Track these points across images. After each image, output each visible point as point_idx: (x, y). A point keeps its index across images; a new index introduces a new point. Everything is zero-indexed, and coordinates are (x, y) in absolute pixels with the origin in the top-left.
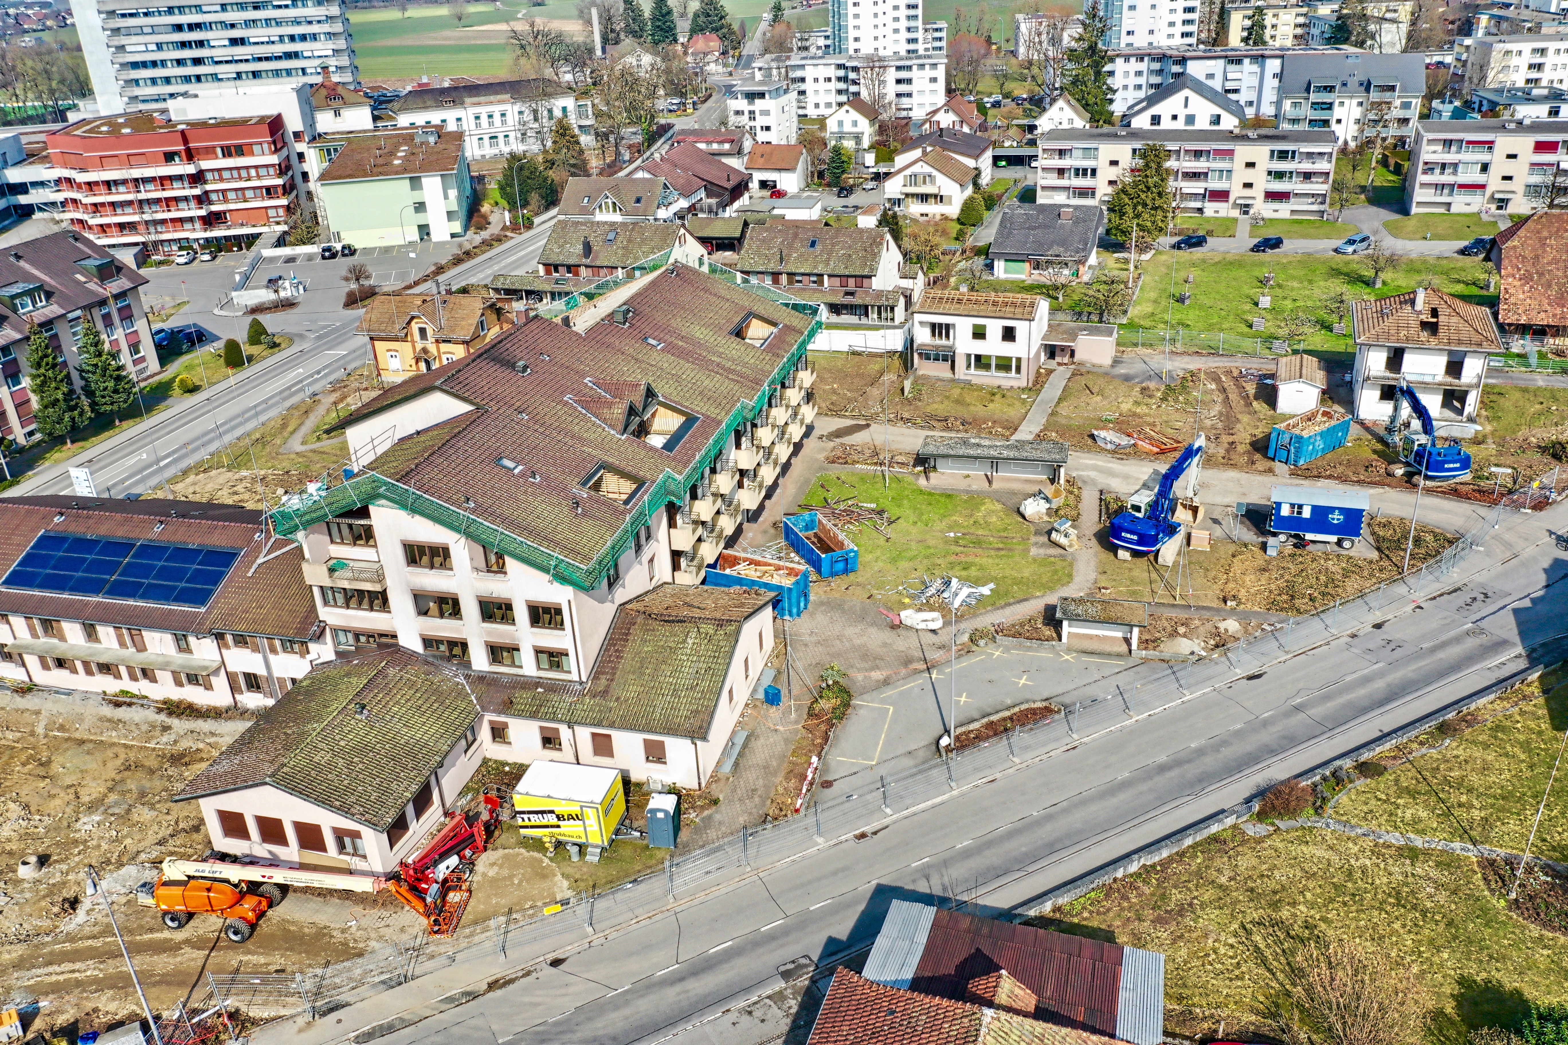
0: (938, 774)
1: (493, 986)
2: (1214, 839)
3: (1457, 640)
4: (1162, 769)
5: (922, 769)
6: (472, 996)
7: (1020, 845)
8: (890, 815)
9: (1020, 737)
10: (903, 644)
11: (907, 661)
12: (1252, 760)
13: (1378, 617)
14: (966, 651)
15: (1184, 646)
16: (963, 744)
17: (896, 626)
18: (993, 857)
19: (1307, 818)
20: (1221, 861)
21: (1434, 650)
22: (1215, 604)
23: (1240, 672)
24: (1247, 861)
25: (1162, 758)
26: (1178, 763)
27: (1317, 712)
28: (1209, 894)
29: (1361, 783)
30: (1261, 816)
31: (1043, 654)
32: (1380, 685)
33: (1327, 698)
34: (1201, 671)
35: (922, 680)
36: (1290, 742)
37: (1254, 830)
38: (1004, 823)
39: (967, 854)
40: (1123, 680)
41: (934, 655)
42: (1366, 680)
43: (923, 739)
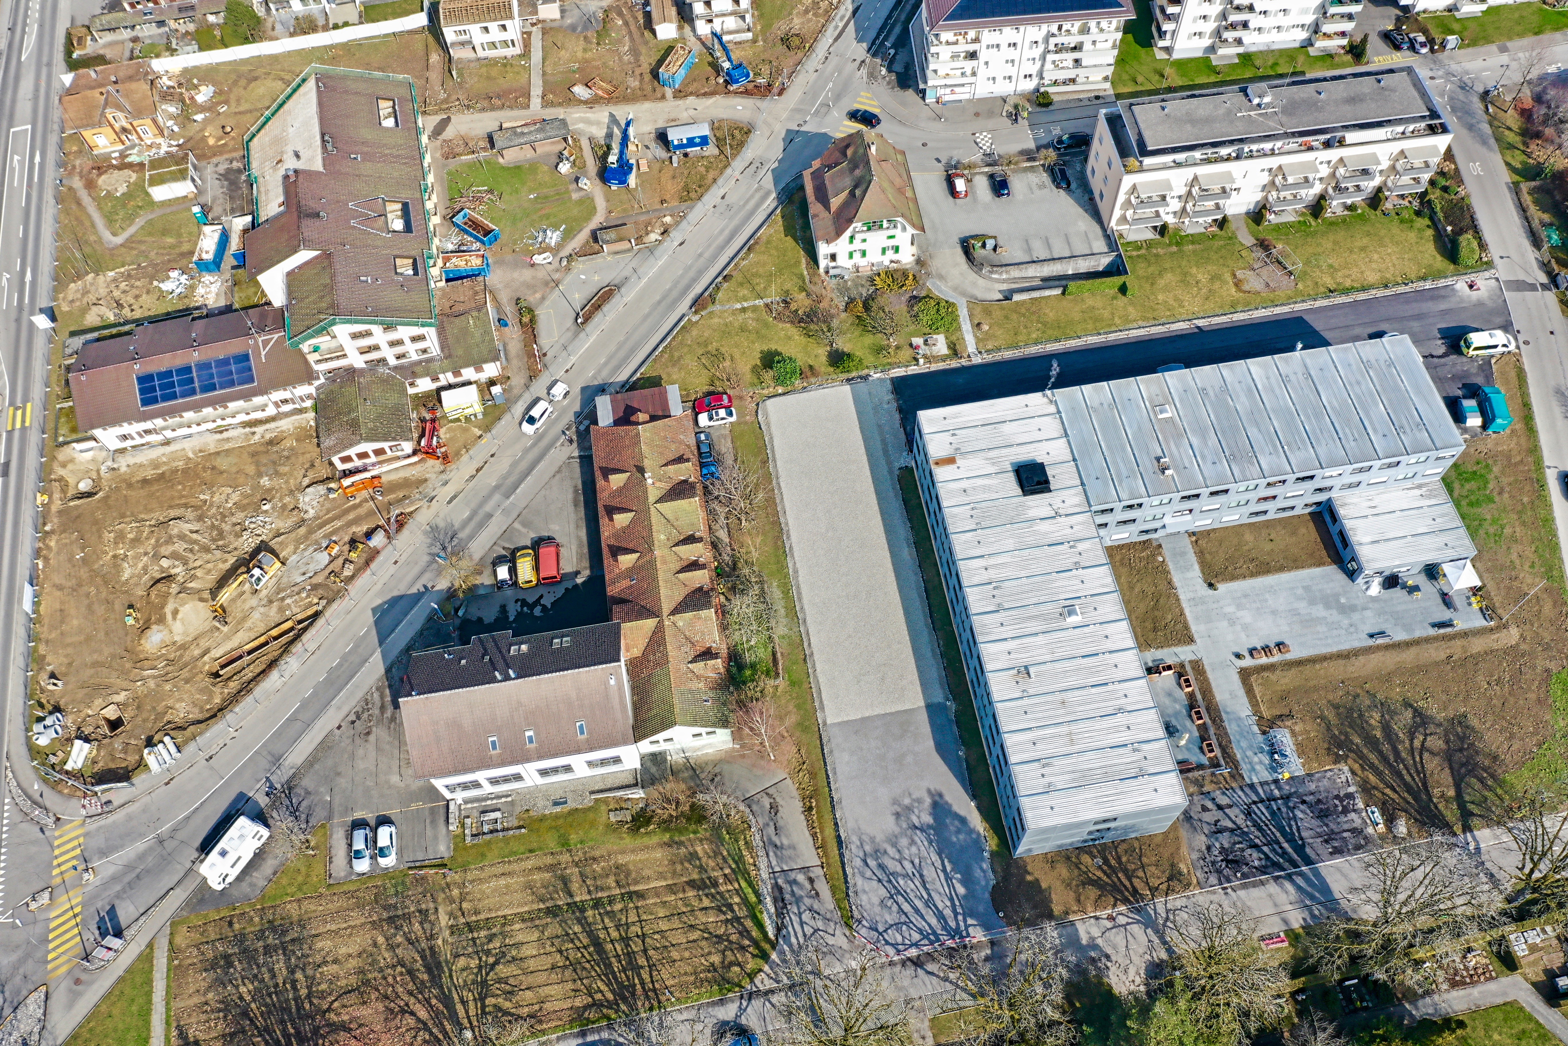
0: (582, 335)
1: (478, 471)
2: (683, 327)
3: (752, 196)
4: (659, 302)
5: (576, 335)
6: (473, 477)
7: (622, 354)
8: (573, 359)
9: (606, 308)
10: (541, 274)
11: (546, 284)
12: (688, 287)
13: (722, 192)
14: (568, 269)
15: (653, 237)
16: (587, 319)
17: (533, 265)
18: (614, 362)
19: (711, 308)
20: (687, 336)
21: (744, 205)
22: (658, 206)
23: (676, 243)
24: (694, 332)
25: (658, 298)
26: (664, 298)
27: (707, 255)
28: (686, 350)
29: (726, 285)
30: (696, 312)
31: (598, 259)
32: (727, 232)
33: (709, 246)
34: (661, 248)
35: (557, 292)
36: (701, 273)
37: (695, 318)
38: (612, 348)
39: (606, 364)
40: (634, 264)
41: (556, 276)
42: (722, 231)
43: (570, 322)
